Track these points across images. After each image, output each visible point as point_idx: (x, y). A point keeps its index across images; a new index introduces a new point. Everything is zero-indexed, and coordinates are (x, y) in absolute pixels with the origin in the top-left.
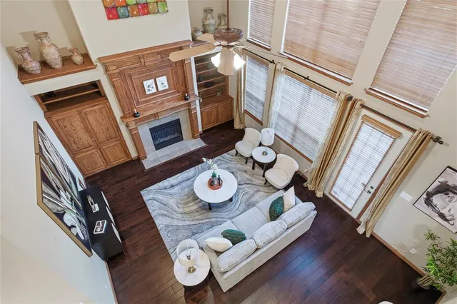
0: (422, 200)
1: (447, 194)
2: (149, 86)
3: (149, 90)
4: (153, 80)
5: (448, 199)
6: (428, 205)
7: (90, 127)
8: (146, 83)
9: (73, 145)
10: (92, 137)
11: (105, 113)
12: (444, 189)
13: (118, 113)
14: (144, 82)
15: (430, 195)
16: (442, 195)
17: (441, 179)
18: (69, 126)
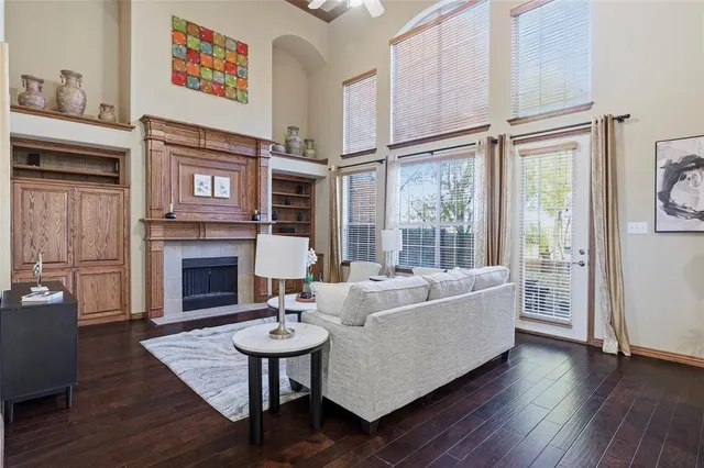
0: (661, 212)
1: (684, 178)
2: (201, 184)
3: (200, 190)
4: (209, 177)
5: (691, 185)
6: (674, 215)
7: (77, 220)
8: (198, 178)
9: (27, 245)
10: (70, 243)
11: (115, 206)
12: (676, 173)
13: (137, 211)
14: (196, 176)
15: (665, 196)
16: (679, 183)
17: (661, 163)
18: (39, 206)
